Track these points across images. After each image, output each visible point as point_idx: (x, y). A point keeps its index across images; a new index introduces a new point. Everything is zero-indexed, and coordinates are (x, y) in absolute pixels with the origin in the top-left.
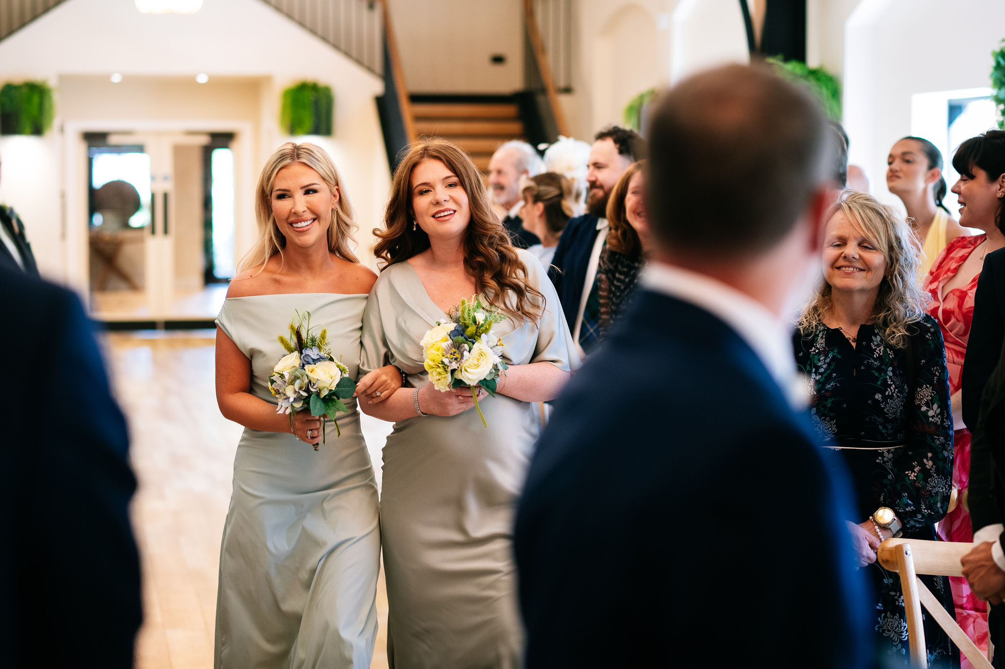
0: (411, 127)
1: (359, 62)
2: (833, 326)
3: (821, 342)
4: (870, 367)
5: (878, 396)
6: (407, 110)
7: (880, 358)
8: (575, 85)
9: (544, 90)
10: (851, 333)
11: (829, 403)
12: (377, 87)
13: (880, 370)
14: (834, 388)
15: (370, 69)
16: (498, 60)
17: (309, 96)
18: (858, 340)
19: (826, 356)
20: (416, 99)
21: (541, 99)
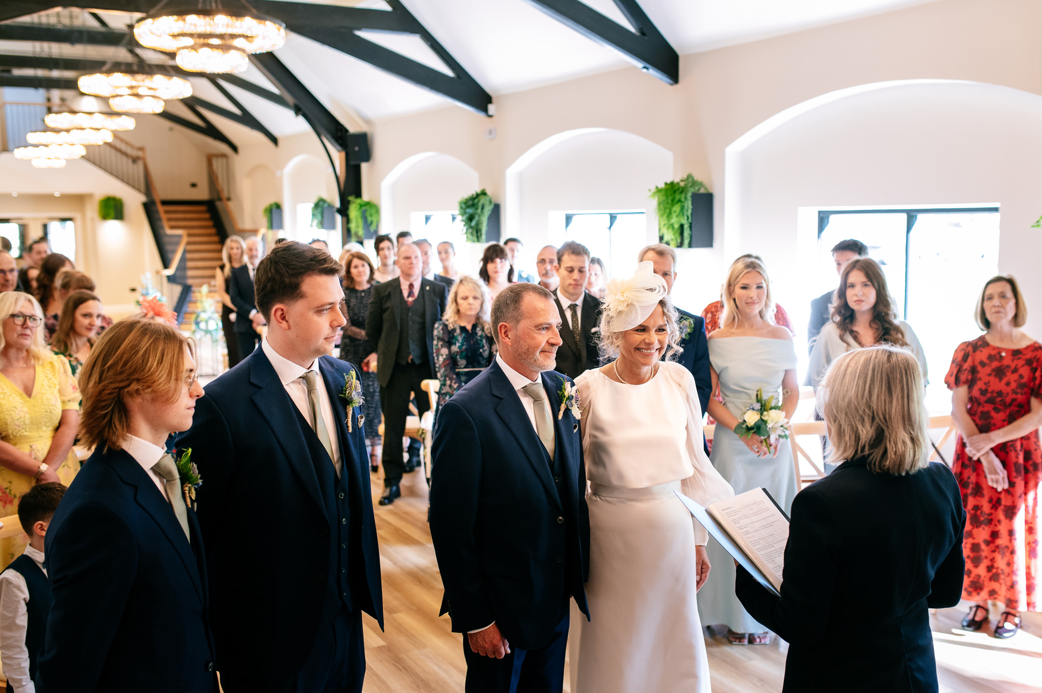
0: (163, 216)
1: (134, 187)
2: (463, 325)
3: (458, 331)
4: (477, 339)
5: (481, 350)
6: (161, 209)
7: (480, 336)
8: (232, 197)
9: (220, 199)
10: (469, 327)
11: (464, 354)
12: (143, 198)
13: (481, 340)
14: (466, 349)
15: (139, 190)
16: (194, 185)
17: (112, 203)
18: (472, 330)
19: (461, 336)
20: (165, 203)
21: (218, 204)
